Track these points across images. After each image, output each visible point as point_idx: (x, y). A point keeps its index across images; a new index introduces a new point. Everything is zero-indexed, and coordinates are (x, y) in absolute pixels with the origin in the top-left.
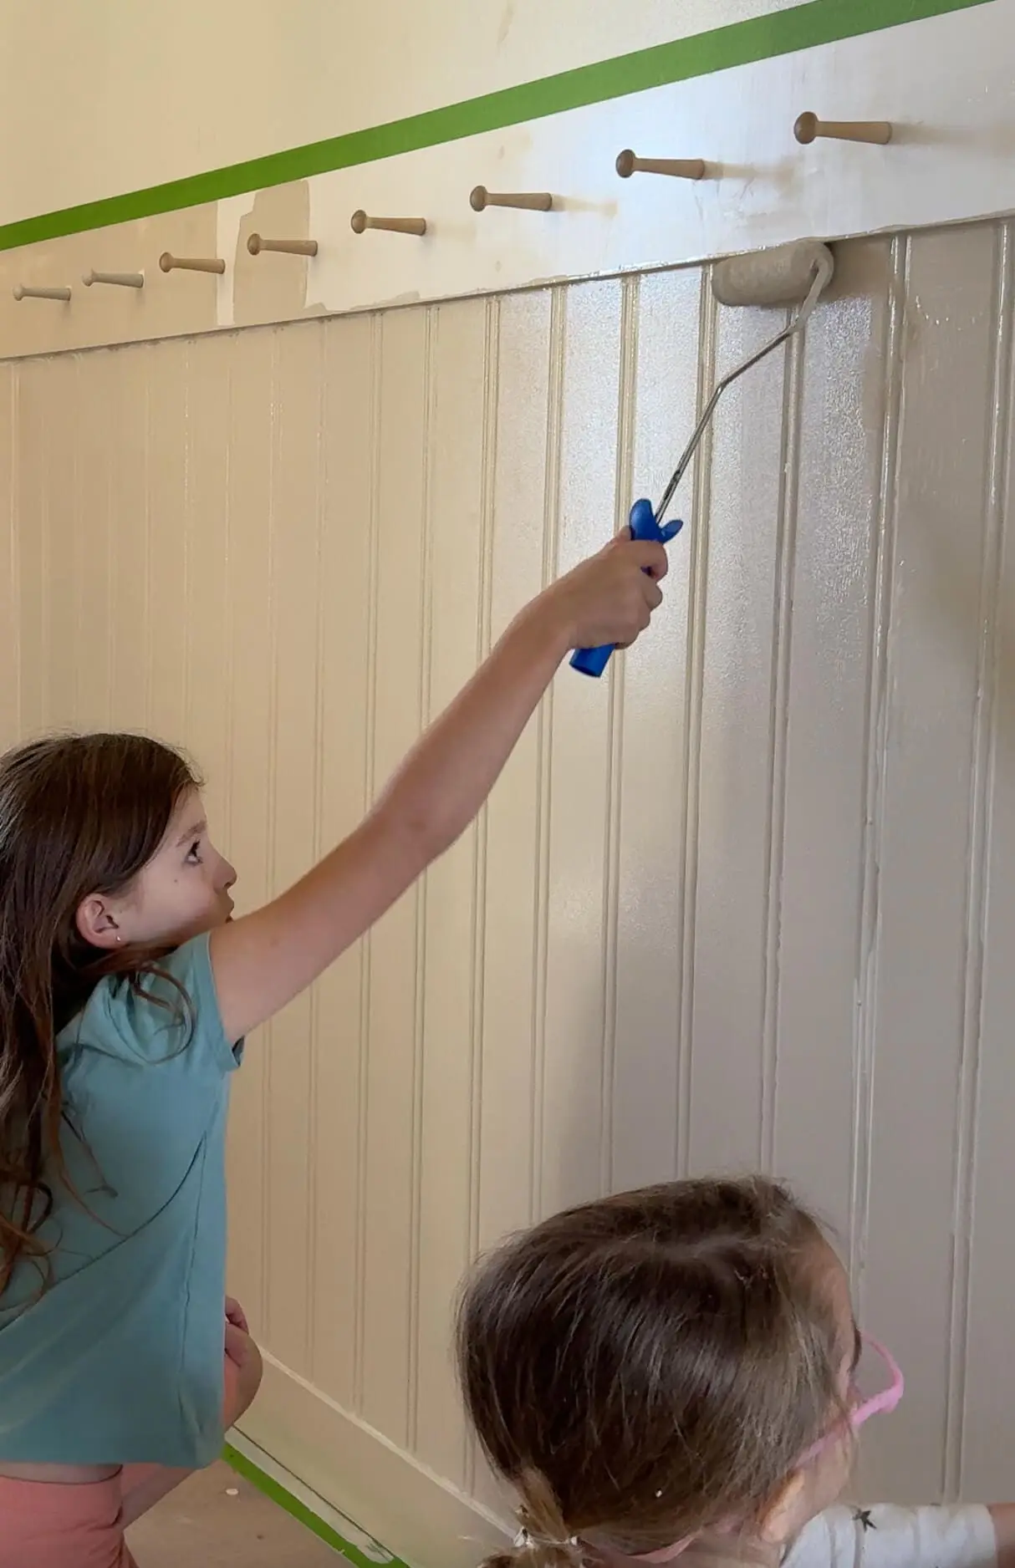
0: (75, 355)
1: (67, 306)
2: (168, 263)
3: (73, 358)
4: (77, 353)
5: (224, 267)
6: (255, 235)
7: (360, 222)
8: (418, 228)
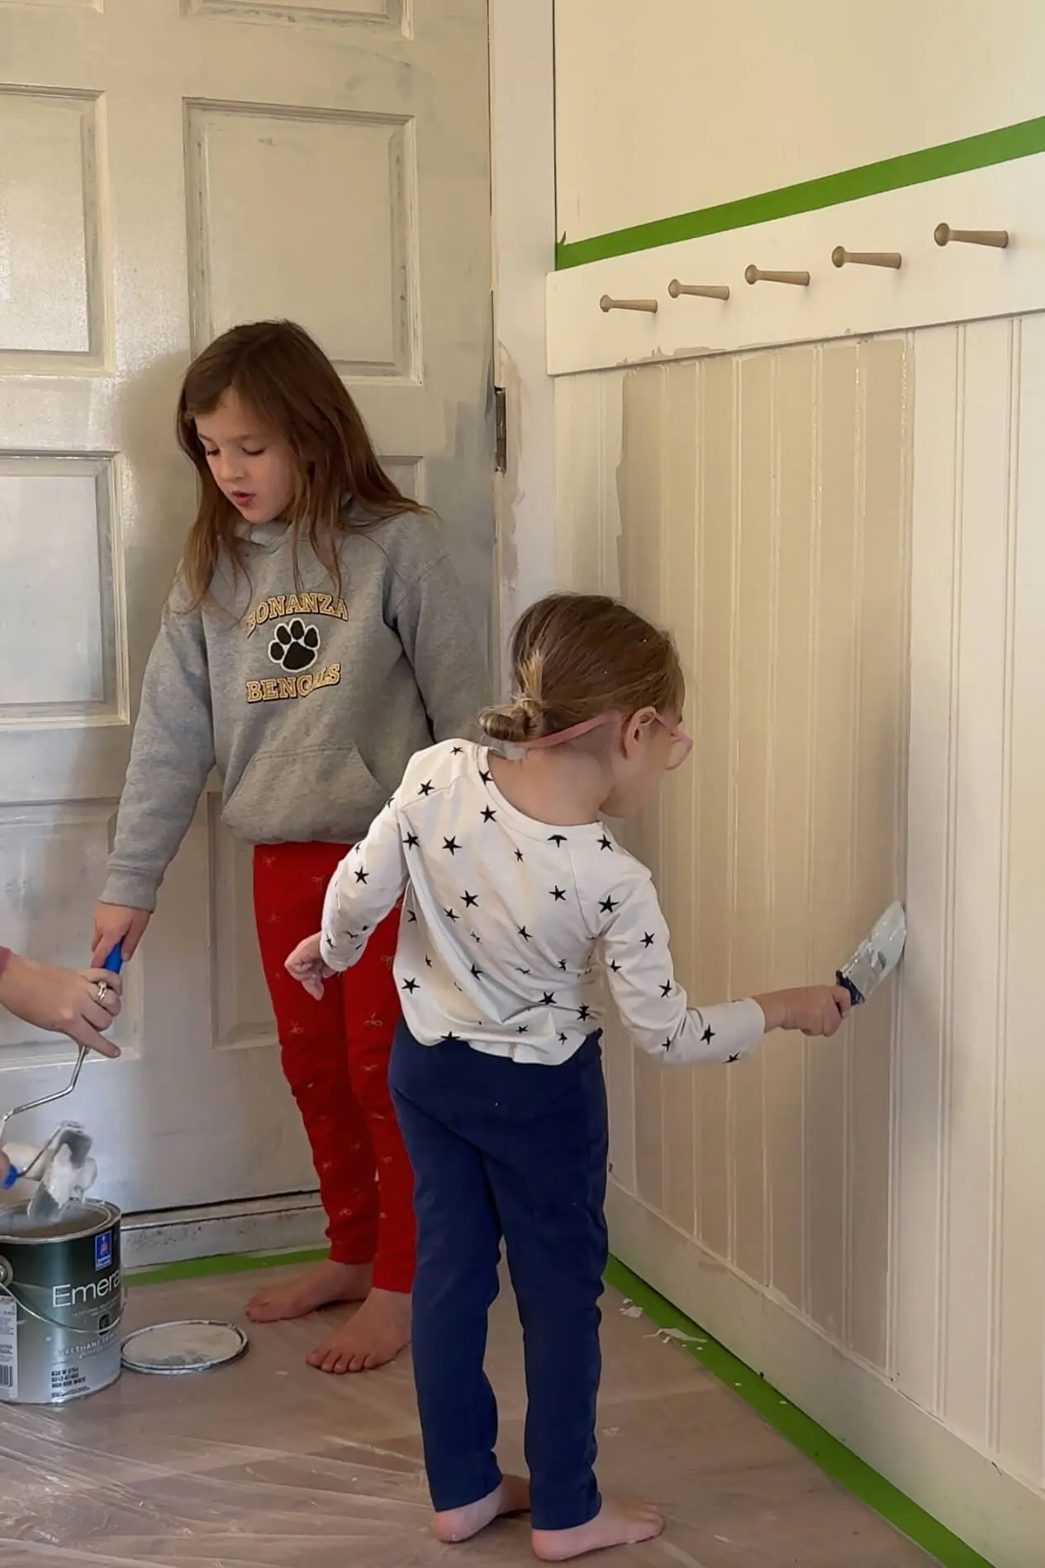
0: (661, 366)
1: (654, 318)
2: (753, 276)
3: (660, 368)
4: (664, 365)
5: (809, 277)
6: (839, 247)
7: (943, 235)
8: (1001, 241)
